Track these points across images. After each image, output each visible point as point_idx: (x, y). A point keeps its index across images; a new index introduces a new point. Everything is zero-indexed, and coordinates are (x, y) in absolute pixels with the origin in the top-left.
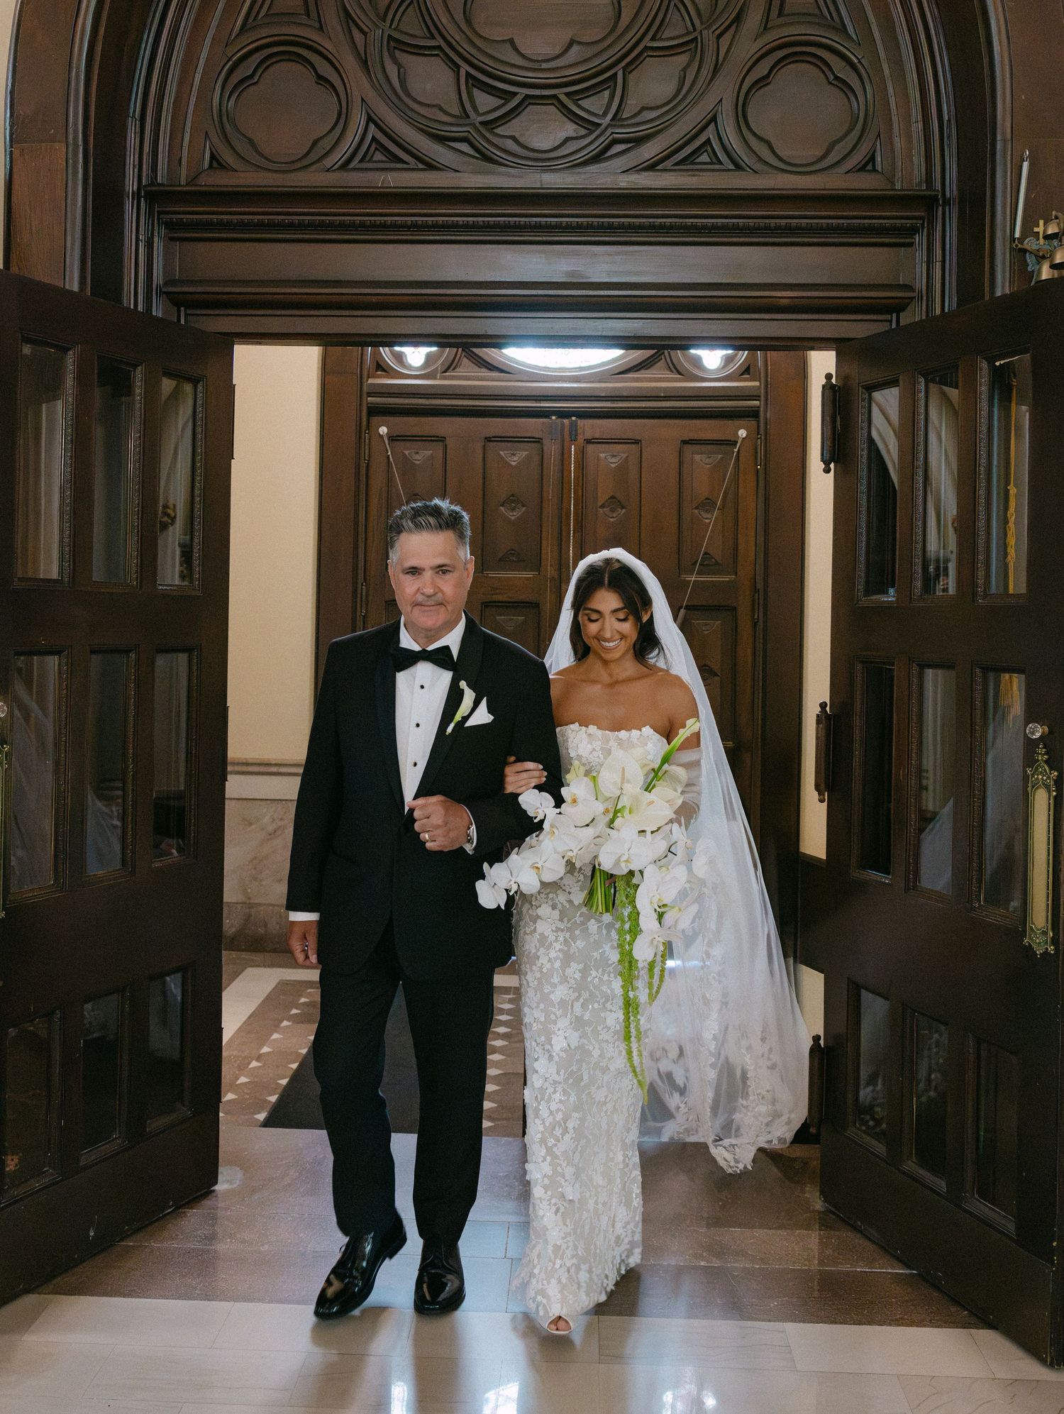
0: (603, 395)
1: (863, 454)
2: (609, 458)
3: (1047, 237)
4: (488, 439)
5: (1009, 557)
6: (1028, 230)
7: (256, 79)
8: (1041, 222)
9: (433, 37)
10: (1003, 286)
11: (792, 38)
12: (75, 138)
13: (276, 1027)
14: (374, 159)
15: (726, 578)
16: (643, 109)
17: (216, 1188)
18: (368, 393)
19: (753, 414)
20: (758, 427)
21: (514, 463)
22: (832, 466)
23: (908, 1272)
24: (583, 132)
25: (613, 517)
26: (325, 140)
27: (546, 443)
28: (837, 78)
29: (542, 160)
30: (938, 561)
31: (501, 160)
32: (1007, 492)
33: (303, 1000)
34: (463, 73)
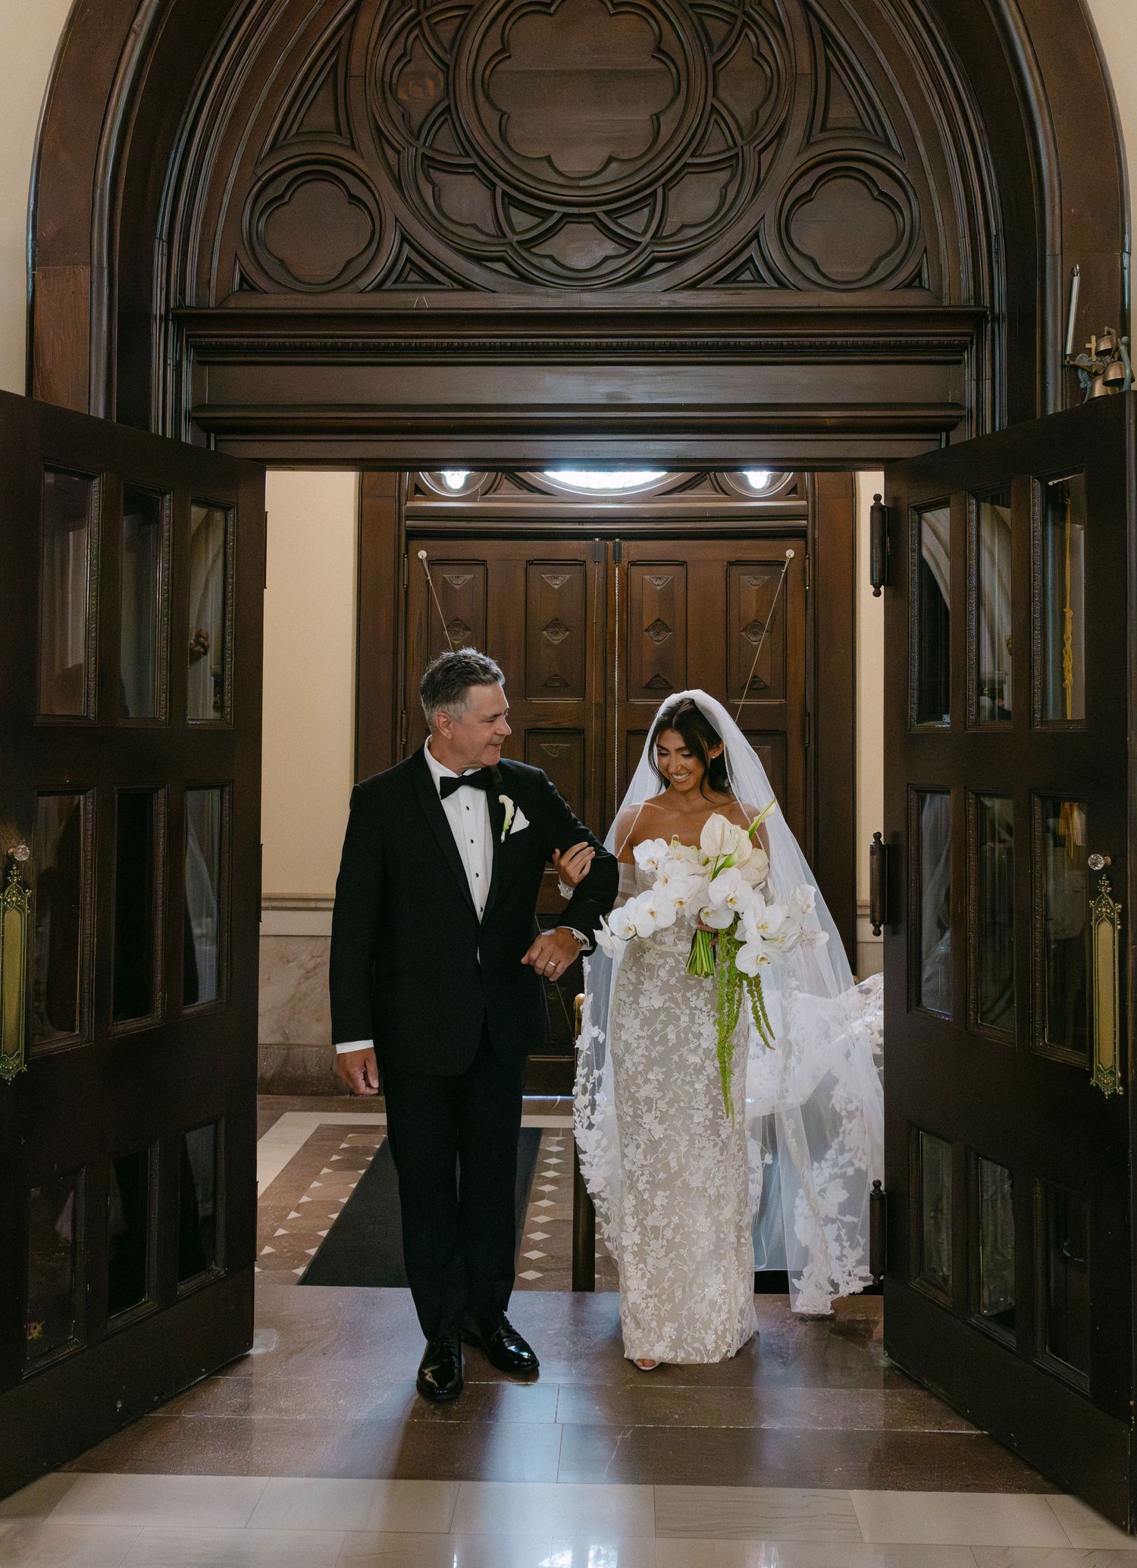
0: (646, 516)
1: (913, 575)
2: (653, 581)
3: (1099, 354)
4: (531, 563)
5: (1067, 681)
6: (1079, 347)
7: (287, 199)
8: (1093, 338)
9: (468, 155)
10: (1054, 404)
11: (835, 153)
12: (100, 259)
13: (315, 1174)
14: (409, 279)
15: (776, 702)
16: (684, 226)
17: (251, 1352)
18: (406, 516)
19: (800, 534)
20: (806, 547)
21: (556, 587)
22: (882, 589)
23: (979, 1432)
24: (623, 251)
25: (658, 641)
26: (360, 259)
27: (590, 564)
28: (881, 193)
29: (580, 279)
30: (993, 681)
31: (539, 280)
32: (1063, 615)
33: (344, 1145)
34: (499, 191)
